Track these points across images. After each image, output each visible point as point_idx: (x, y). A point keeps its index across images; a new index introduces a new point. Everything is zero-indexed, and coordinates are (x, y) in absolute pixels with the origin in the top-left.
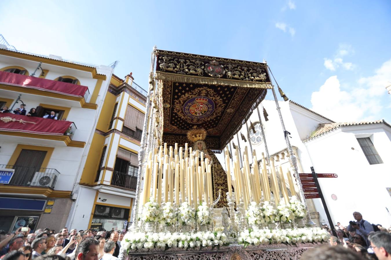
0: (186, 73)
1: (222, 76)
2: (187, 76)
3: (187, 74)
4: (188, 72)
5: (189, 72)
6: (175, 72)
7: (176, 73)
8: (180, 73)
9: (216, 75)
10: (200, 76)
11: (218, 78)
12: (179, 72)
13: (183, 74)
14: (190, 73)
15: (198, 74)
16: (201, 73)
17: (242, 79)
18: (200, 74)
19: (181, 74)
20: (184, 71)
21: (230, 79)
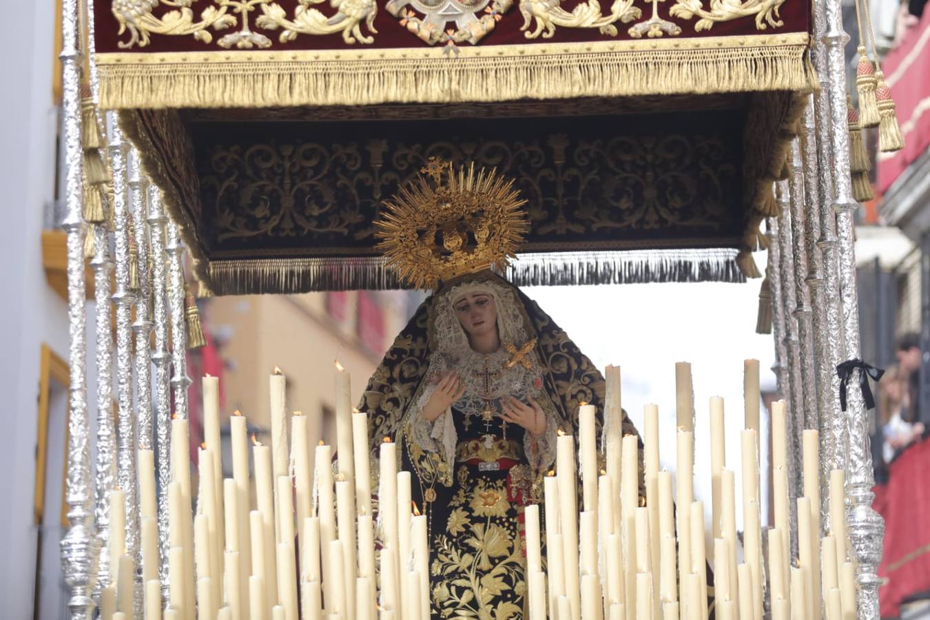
0: (273, 34)
1: (489, 23)
2: (278, 54)
3: (277, 46)
4: (281, 29)
5: (286, 23)
6: (208, 37)
7: (213, 47)
8: (234, 47)
9: (451, 26)
10: (357, 45)
11: (466, 43)
12: (228, 39)
13: (255, 47)
14: (293, 36)
15: (339, 34)
16: (362, 23)
17: (623, 29)
18: (357, 30)
19: (244, 49)
20: (260, 19)
21: (540, 40)
